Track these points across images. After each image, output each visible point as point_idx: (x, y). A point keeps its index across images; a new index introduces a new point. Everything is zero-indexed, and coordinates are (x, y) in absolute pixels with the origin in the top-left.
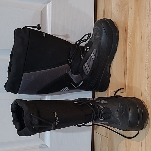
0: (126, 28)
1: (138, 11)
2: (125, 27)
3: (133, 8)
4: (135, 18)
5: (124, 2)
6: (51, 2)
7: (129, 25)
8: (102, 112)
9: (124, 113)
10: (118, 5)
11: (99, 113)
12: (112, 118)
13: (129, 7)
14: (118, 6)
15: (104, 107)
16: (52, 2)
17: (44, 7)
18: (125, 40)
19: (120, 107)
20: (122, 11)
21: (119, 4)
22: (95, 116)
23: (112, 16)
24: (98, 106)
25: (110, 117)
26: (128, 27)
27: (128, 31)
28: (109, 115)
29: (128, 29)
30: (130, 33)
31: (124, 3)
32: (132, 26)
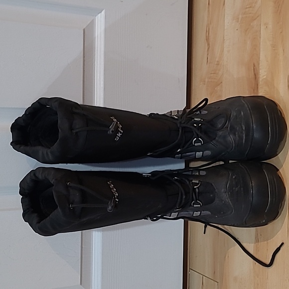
0: (254, 66)
1: (281, 32)
2: (254, 64)
3: (270, 26)
4: (274, 47)
5: (250, 13)
7: (261, 59)
8: (197, 190)
9: (240, 187)
10: (238, 19)
11: (191, 193)
12: (217, 201)
13: (261, 25)
14: (238, 22)
15: (199, 181)
16: (105, 13)
18: (254, 90)
19: (232, 177)
20: (246, 31)
21: (240, 16)
22: (184, 197)
23: (224, 40)
24: (188, 180)
25: (212, 200)
26: (259, 64)
27: (260, 71)
28: (211, 195)
29: (260, 67)
30: (264, 76)
31: (250, 15)
32: (267, 61)
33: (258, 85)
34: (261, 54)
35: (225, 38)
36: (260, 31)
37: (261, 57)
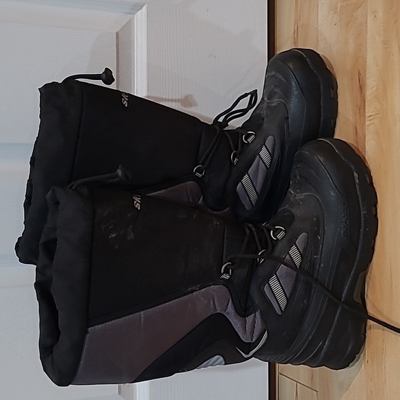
0: (360, 74)
1: (396, 22)
2: (359, 72)
3: (380, 15)
4: (386, 43)
6: (144, 8)
7: (368, 63)
10: (336, 8)
13: (367, 14)
14: (336, 13)
16: (148, 8)
17: (125, 23)
18: (360, 109)
20: (348, 25)
21: (339, 4)
23: (318, 41)
26: (366, 71)
29: (367, 75)
30: (373, 87)
32: (377, 66)
33: (365, 101)
34: (368, 57)
35: (319, 39)
36: (366, 23)
37: (368, 60)
